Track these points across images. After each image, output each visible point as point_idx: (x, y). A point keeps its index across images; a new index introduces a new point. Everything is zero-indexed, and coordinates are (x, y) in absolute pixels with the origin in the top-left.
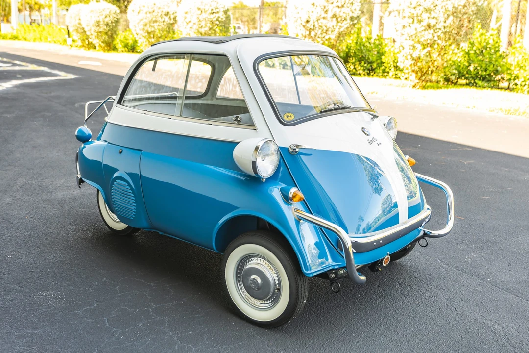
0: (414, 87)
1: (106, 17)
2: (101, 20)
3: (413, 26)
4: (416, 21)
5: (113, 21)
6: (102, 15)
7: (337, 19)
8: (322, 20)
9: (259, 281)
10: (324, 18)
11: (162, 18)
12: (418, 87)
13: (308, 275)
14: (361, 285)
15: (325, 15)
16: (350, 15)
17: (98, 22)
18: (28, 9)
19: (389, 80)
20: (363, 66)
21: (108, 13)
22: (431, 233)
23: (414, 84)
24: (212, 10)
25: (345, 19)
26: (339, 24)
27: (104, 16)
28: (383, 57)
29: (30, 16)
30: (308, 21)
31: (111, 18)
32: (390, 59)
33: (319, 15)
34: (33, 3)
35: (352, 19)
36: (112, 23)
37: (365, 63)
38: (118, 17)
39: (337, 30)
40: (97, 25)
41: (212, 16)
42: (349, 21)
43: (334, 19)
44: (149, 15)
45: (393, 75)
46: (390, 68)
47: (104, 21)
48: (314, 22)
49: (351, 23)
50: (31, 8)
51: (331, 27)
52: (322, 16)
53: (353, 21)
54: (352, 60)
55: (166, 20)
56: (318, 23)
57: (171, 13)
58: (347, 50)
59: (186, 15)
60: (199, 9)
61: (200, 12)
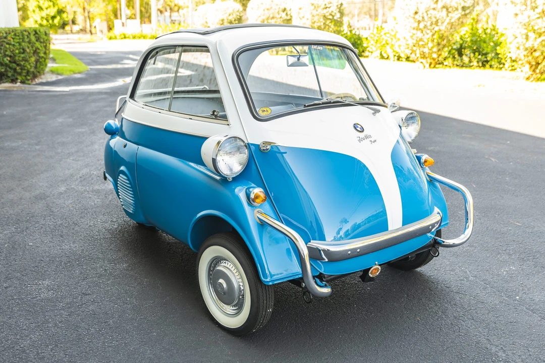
0: (528, 79)
1: (230, 15)
2: (225, 18)
3: (526, 13)
4: (529, 8)
5: (236, 19)
6: (226, 13)
7: (447, 9)
8: (432, 11)
9: (225, 286)
10: (434, 9)
11: (279, 14)
12: (532, 79)
13: (266, 283)
14: (320, 299)
15: (435, 6)
16: (462, 5)
17: (223, 20)
18: (169, 11)
19: (505, 73)
20: (477, 58)
21: (232, 11)
22: (444, 242)
23: (527, 76)
24: (325, 5)
25: (457, 9)
26: (450, 15)
27: (227, 15)
28: (498, 48)
29: (170, 16)
30: (416, 13)
31: (235, 16)
32: (506, 50)
33: (428, 6)
34: (173, 5)
35: (464, 8)
36: (235, 20)
37: (479, 55)
38: (241, 15)
39: (447, 21)
40: (221, 23)
41: (325, 11)
42: (460, 11)
43: (445, 10)
44: (266, 12)
45: (509, 67)
46: (506, 60)
47: (228, 19)
48: (423, 14)
49: (463, 13)
50: (171, 9)
51: (441, 18)
52: (432, 7)
53: (465, 11)
54: (467, 51)
55: (283, 17)
56: (427, 14)
57: (288, 9)
58: (461, 42)
59: (300, 11)
60: (313, 4)
61: (313, 7)
